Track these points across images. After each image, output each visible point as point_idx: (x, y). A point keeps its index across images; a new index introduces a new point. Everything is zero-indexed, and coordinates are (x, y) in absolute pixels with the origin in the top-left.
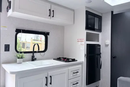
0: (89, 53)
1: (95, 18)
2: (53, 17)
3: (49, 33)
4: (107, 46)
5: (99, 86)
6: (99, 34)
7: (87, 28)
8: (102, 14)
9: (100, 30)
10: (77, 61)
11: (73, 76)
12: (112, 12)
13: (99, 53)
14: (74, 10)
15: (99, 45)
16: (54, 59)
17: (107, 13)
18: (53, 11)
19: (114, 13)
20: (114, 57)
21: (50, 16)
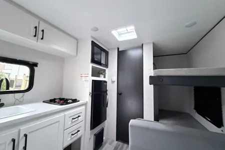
0: (95, 91)
1: (102, 52)
2: (42, 39)
3: (38, 64)
4: (113, 82)
5: (104, 126)
6: (105, 70)
7: (93, 61)
8: (109, 49)
9: (106, 65)
10: (79, 101)
11: (72, 122)
12: (118, 49)
13: (105, 90)
14: (77, 39)
15: (105, 82)
16: (44, 102)
17: (113, 49)
18: (43, 31)
19: (120, 50)
20: (120, 94)
21: (35, 36)
